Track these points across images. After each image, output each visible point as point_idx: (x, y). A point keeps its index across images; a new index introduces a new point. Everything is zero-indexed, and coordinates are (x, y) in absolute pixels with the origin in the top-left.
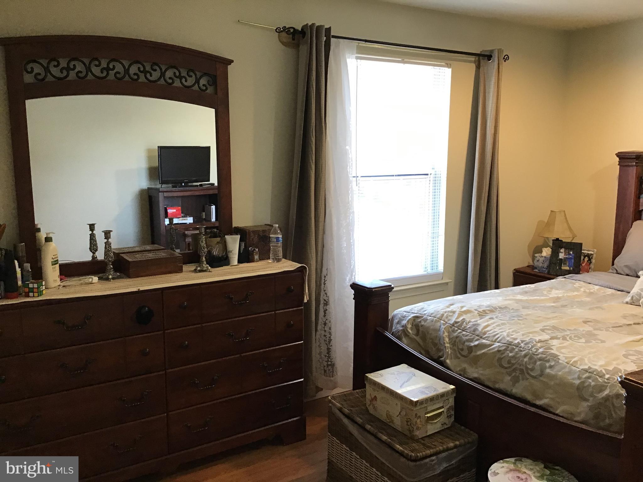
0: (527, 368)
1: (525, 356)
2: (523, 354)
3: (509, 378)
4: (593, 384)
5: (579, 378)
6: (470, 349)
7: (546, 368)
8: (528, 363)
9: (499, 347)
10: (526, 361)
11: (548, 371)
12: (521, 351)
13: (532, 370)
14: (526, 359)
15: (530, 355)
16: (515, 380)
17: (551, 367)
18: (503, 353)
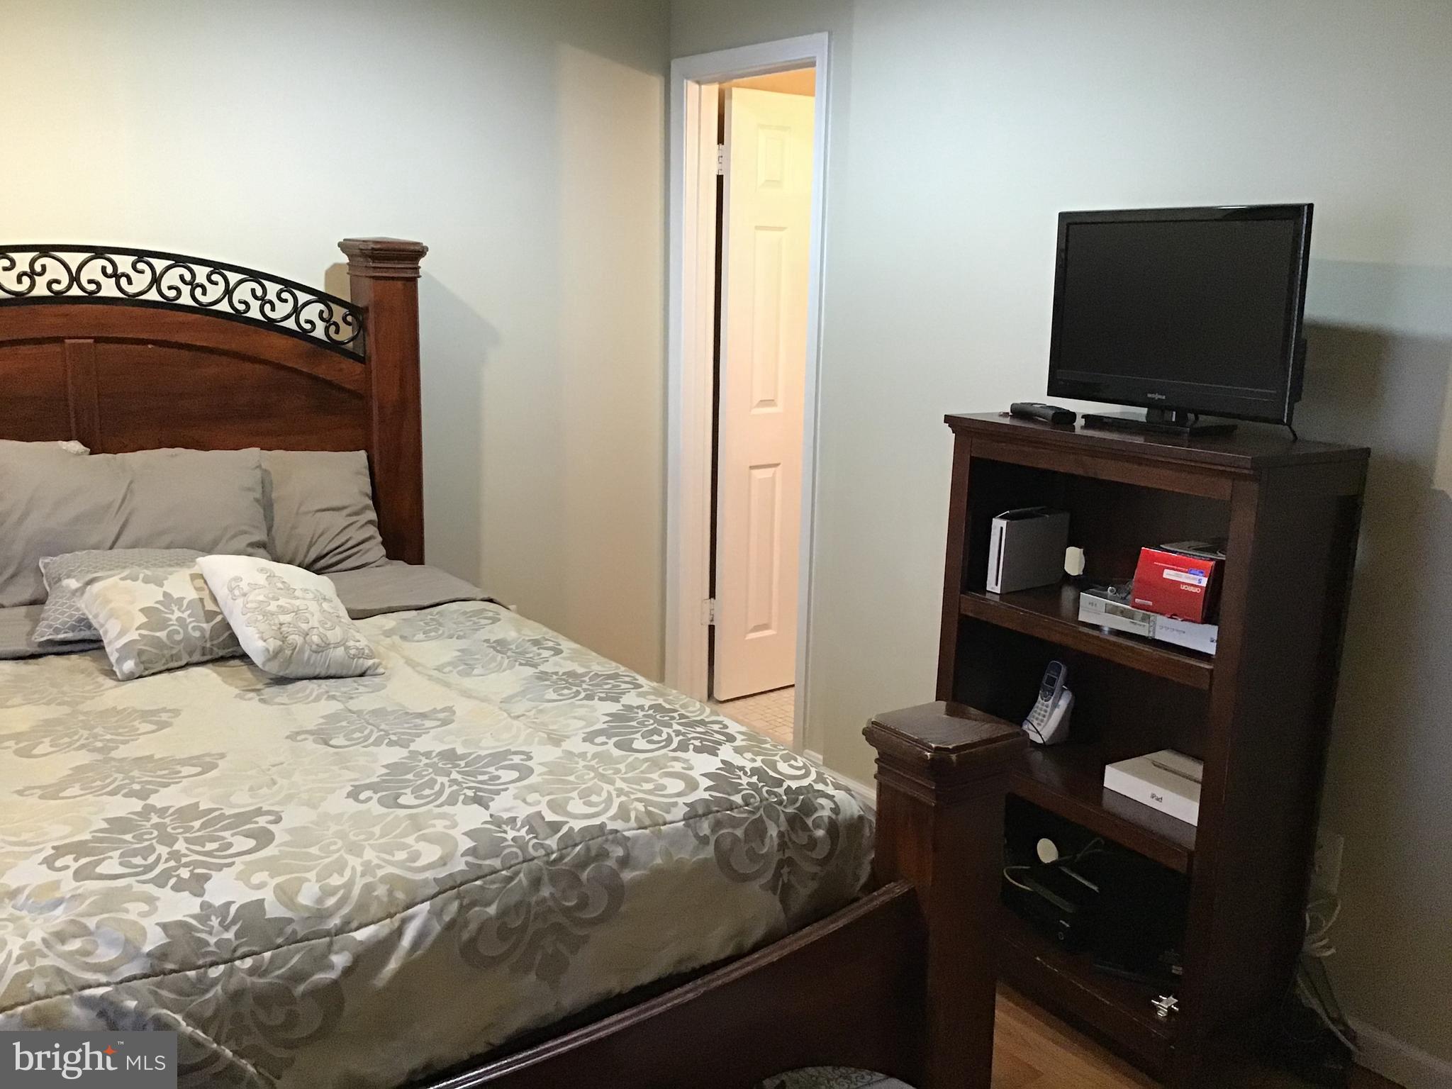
0: (567, 911)
1: (536, 883)
2: (525, 882)
3: (532, 977)
4: (739, 832)
5: (704, 840)
6: (331, 995)
7: (615, 874)
8: (558, 895)
9: (436, 913)
10: (551, 893)
11: (627, 876)
12: (510, 879)
13: (583, 904)
14: (546, 892)
15: (545, 872)
16: (553, 970)
17: (625, 862)
18: (466, 924)
